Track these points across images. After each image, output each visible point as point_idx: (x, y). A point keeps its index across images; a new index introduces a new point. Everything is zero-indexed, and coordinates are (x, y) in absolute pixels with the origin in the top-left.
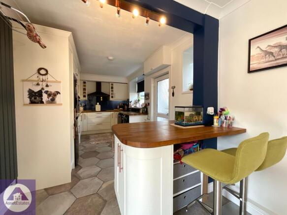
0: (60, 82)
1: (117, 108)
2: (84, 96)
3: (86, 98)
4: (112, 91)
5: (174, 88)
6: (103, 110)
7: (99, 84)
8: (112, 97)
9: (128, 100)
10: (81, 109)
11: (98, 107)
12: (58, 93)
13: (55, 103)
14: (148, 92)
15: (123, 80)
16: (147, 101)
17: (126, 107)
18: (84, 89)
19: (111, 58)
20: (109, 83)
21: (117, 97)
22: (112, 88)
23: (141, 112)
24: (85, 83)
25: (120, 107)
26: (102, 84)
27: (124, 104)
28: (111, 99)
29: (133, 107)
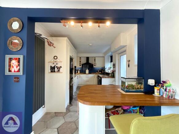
0: (62, 62)
1: (98, 72)
2: (80, 65)
3: (81, 66)
4: (95, 62)
5: (129, 61)
6: (90, 73)
7: (88, 58)
8: (95, 65)
9: (104, 67)
10: (79, 72)
11: (87, 71)
12: (61, 67)
13: (60, 72)
14: (114, 63)
15: (101, 55)
16: (114, 69)
17: (103, 71)
18: (80, 62)
19: (91, 45)
20: (93, 57)
21: (98, 65)
22: (95, 60)
23: (110, 76)
24: (80, 58)
25: (100, 71)
26: (89, 58)
27: (102, 70)
28: (94, 67)
29: (107, 72)
